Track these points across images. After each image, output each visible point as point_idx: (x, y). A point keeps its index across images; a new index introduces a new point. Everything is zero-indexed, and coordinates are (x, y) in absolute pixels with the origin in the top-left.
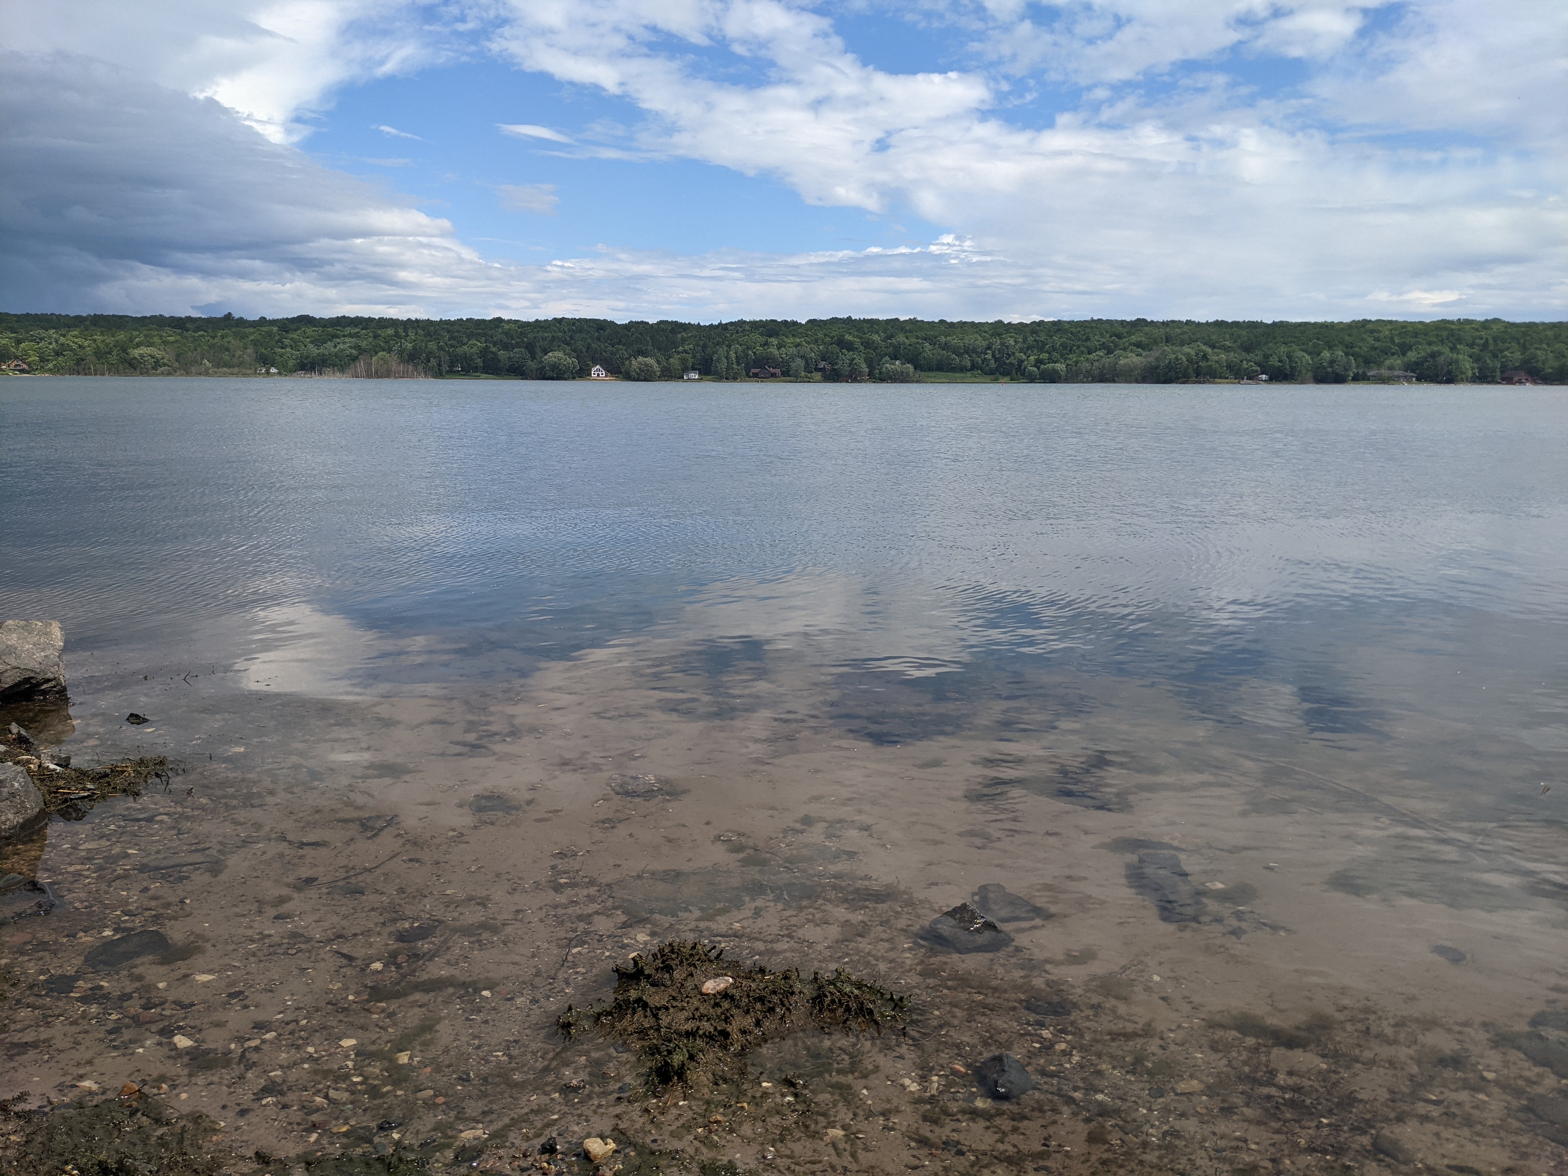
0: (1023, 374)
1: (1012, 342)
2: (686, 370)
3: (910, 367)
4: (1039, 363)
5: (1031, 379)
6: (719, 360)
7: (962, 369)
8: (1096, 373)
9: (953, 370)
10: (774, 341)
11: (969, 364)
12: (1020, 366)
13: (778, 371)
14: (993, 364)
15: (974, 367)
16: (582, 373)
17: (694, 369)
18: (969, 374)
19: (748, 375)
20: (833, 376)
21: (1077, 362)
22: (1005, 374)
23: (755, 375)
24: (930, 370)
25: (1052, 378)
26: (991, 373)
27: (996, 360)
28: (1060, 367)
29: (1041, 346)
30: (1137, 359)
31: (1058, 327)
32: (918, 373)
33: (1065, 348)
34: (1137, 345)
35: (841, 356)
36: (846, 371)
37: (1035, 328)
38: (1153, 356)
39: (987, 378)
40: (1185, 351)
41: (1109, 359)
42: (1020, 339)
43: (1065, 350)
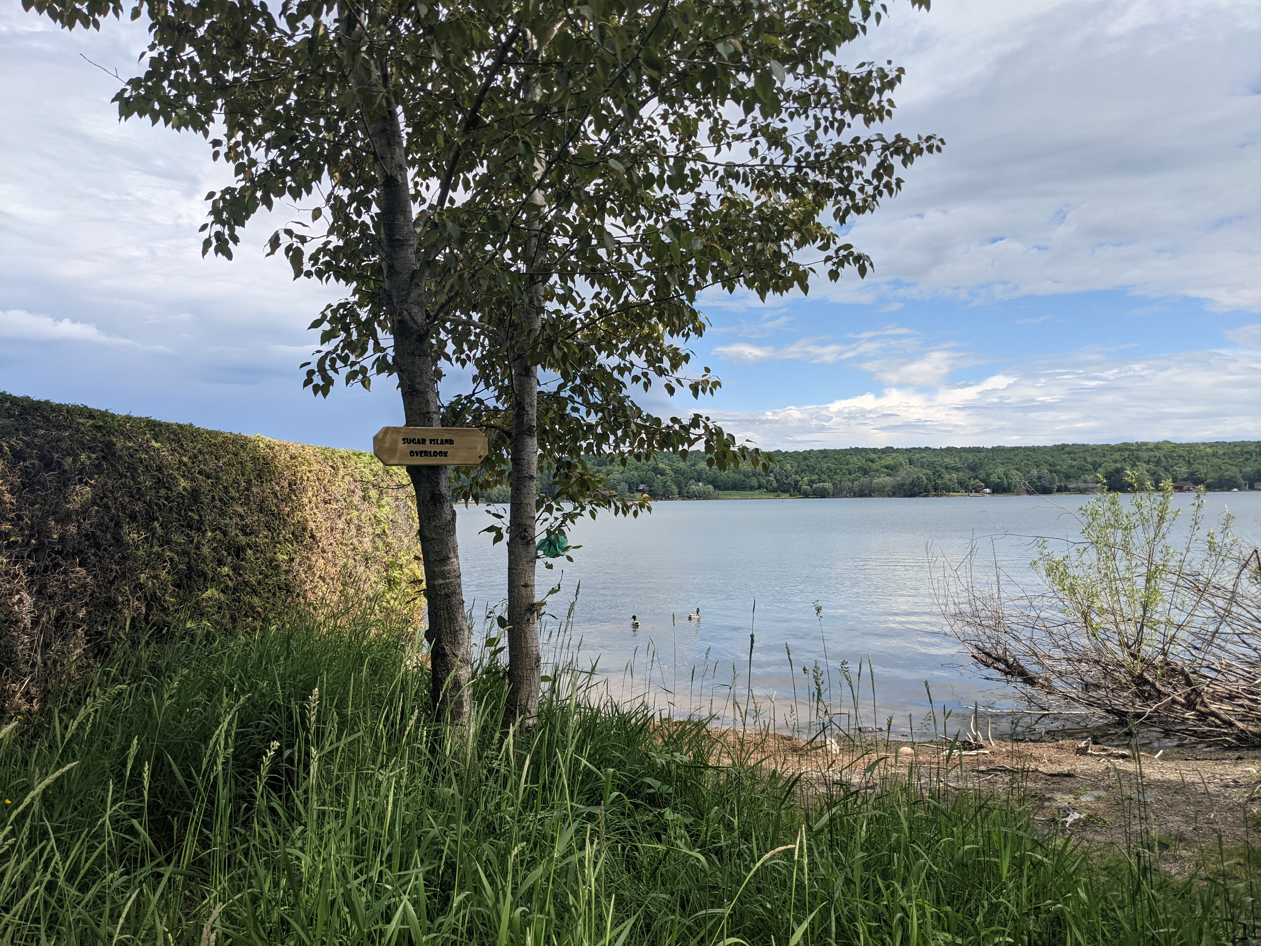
0: (799, 491)
1: (788, 467)
3: (711, 487)
4: (811, 482)
5: (806, 495)
7: (752, 488)
8: (857, 489)
9: (744, 489)
10: (604, 469)
11: (756, 485)
12: (796, 485)
14: (775, 484)
15: (760, 487)
18: (757, 492)
21: (840, 482)
22: (785, 491)
24: (726, 489)
25: (822, 494)
26: (774, 491)
27: (777, 481)
28: (828, 485)
29: (812, 469)
30: (888, 479)
31: (824, 453)
32: (717, 491)
33: (831, 471)
34: (886, 467)
35: (656, 481)
36: (661, 491)
37: (807, 455)
38: (901, 476)
39: (771, 495)
40: (925, 471)
41: (865, 480)
42: (796, 464)
43: (831, 473)
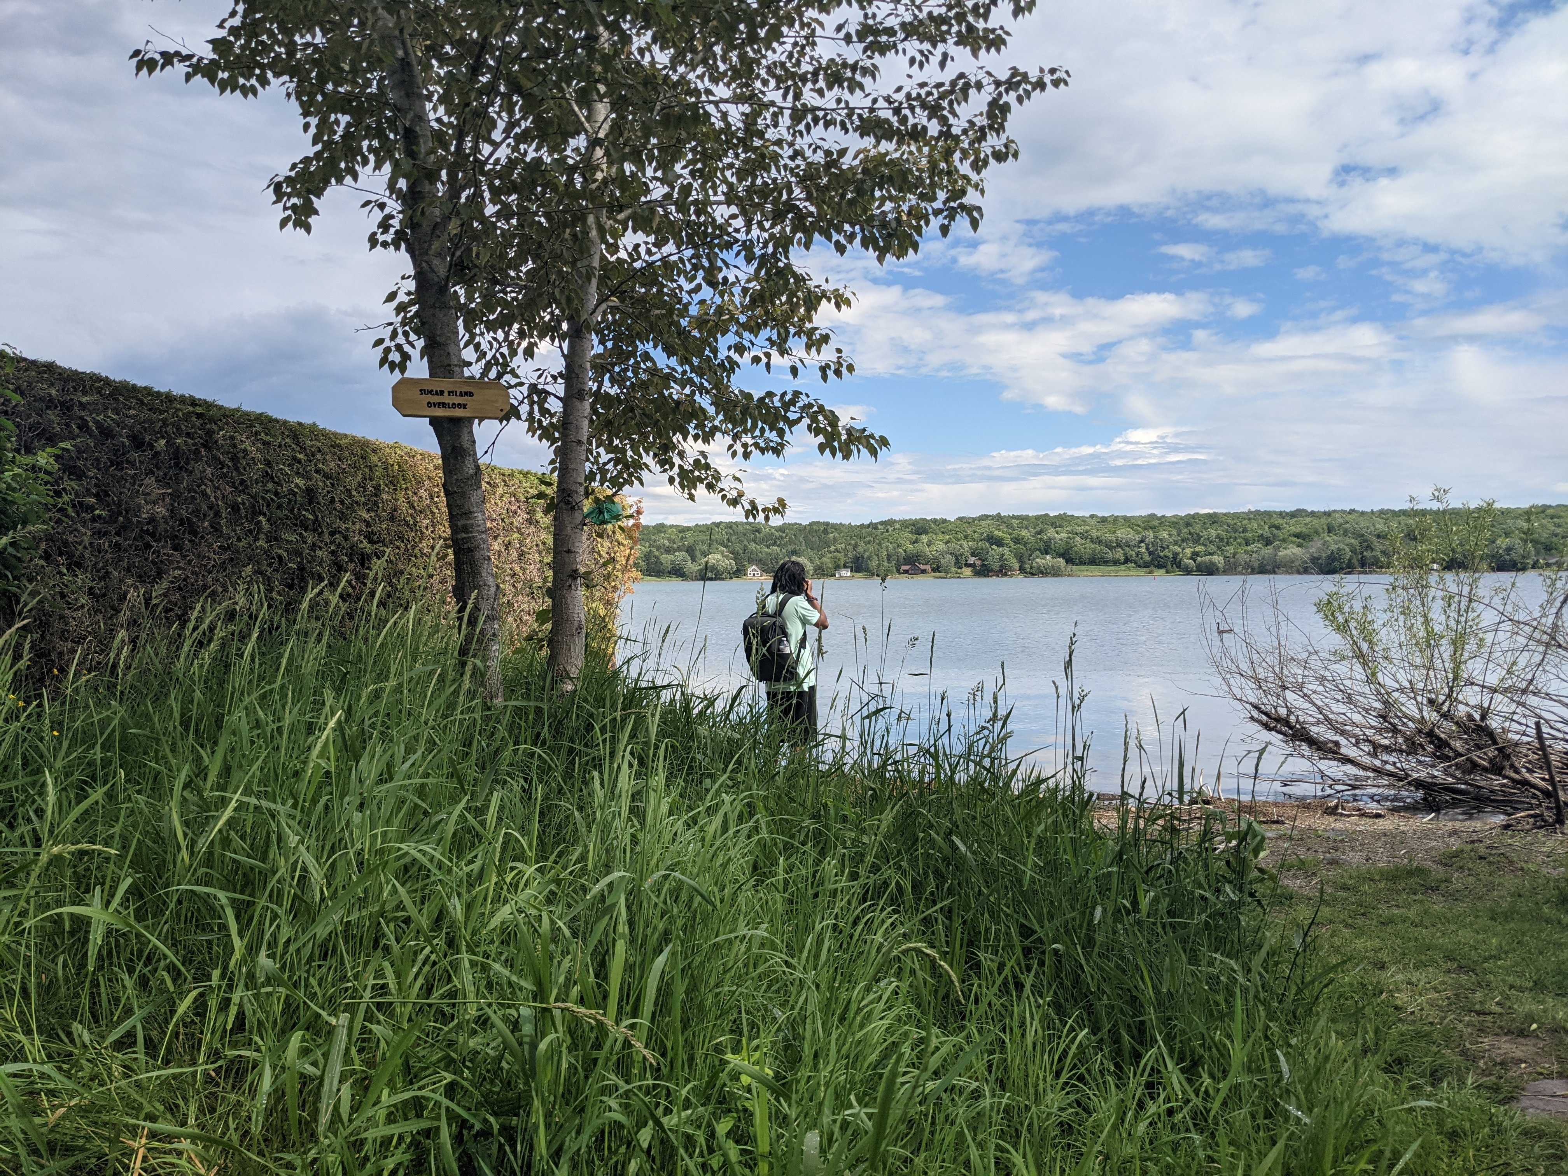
0: (1179, 566)
1: (1165, 535)
2: (837, 567)
3: (1061, 561)
4: (1195, 555)
5: (1188, 572)
6: (869, 558)
7: (1116, 563)
8: (1256, 564)
9: (1106, 563)
10: (924, 538)
11: (1122, 558)
12: (1175, 558)
13: (928, 567)
14: (1147, 558)
15: (1127, 560)
16: (739, 573)
17: (845, 567)
18: (1123, 567)
19: (898, 572)
20: (983, 571)
21: (1234, 554)
22: (1160, 567)
23: (906, 572)
24: (1082, 563)
25: (1209, 570)
26: (1146, 565)
27: (1150, 553)
28: (1217, 559)
29: (1197, 539)
30: (1298, 551)
31: (1213, 519)
32: (1070, 567)
33: (1221, 540)
34: (1297, 536)
35: (991, 552)
36: (996, 566)
37: (1189, 521)
38: (1315, 547)
39: (1142, 572)
40: (1348, 541)
41: (1268, 551)
42: (1174, 532)
43: (1222, 543)
